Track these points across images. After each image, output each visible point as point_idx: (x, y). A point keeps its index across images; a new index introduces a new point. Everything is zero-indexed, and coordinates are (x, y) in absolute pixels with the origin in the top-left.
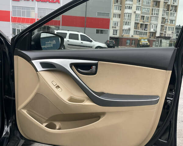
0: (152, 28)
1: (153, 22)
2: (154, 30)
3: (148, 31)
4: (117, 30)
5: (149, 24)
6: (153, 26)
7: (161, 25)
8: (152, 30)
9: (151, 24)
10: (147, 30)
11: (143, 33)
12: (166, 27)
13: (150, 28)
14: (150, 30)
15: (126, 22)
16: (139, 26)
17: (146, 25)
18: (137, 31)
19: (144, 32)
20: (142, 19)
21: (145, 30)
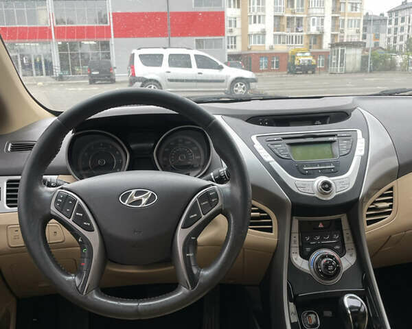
0: (314, 24)
1: (314, 11)
2: (318, 29)
3: (304, 33)
5: (305, 16)
6: (314, 19)
7: (332, 17)
8: (313, 30)
9: (309, 16)
10: (302, 32)
11: (294, 37)
12: (344, 20)
13: (309, 25)
14: (309, 30)
15: (255, 17)
16: (284, 22)
17: (299, 19)
18: (280, 36)
19: (296, 37)
20: (289, 6)
21: (297, 31)
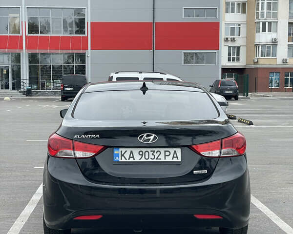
4: (238, 48)
15: (264, 24)
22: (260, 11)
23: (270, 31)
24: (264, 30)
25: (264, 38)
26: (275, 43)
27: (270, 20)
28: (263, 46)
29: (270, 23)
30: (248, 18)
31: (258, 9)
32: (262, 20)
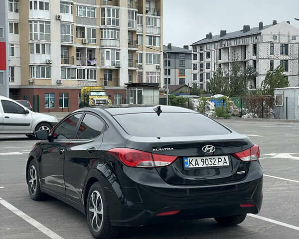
0: (108, 58)
1: (108, 43)
2: (113, 62)
3: (98, 68)
5: (98, 47)
6: (108, 52)
7: (129, 51)
8: (108, 64)
9: (102, 48)
10: (95, 65)
12: (141, 55)
13: (103, 58)
14: (103, 63)
15: (38, 45)
16: (74, 53)
17: (91, 51)
18: (69, 69)
19: (88, 71)
20: (79, 35)
21: (89, 65)
22: (33, 33)
23: (44, 52)
24: (38, 52)
25: (38, 59)
26: (49, 65)
27: (43, 42)
28: (38, 67)
29: (43, 45)
30: (21, 38)
31: (31, 31)
32: (36, 42)
